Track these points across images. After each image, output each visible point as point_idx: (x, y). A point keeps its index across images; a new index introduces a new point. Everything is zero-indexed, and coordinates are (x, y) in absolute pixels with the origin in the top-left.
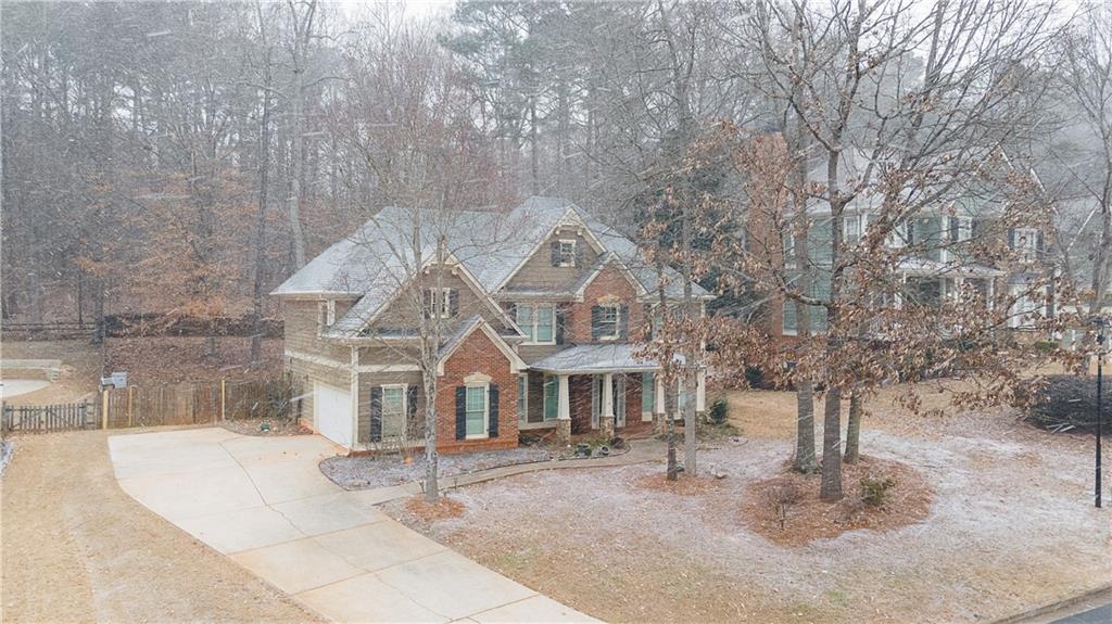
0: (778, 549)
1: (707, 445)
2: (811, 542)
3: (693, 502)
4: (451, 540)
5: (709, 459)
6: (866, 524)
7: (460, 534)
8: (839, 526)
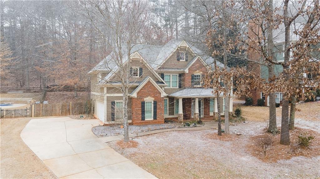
0: (264, 163)
1: (233, 124)
2: (278, 161)
3: (228, 144)
4: (130, 157)
5: (234, 129)
6: (302, 155)
7: (134, 154)
8: (290, 155)
